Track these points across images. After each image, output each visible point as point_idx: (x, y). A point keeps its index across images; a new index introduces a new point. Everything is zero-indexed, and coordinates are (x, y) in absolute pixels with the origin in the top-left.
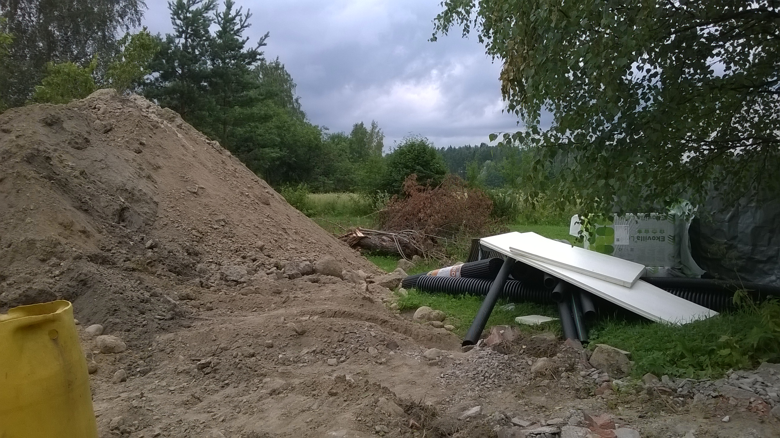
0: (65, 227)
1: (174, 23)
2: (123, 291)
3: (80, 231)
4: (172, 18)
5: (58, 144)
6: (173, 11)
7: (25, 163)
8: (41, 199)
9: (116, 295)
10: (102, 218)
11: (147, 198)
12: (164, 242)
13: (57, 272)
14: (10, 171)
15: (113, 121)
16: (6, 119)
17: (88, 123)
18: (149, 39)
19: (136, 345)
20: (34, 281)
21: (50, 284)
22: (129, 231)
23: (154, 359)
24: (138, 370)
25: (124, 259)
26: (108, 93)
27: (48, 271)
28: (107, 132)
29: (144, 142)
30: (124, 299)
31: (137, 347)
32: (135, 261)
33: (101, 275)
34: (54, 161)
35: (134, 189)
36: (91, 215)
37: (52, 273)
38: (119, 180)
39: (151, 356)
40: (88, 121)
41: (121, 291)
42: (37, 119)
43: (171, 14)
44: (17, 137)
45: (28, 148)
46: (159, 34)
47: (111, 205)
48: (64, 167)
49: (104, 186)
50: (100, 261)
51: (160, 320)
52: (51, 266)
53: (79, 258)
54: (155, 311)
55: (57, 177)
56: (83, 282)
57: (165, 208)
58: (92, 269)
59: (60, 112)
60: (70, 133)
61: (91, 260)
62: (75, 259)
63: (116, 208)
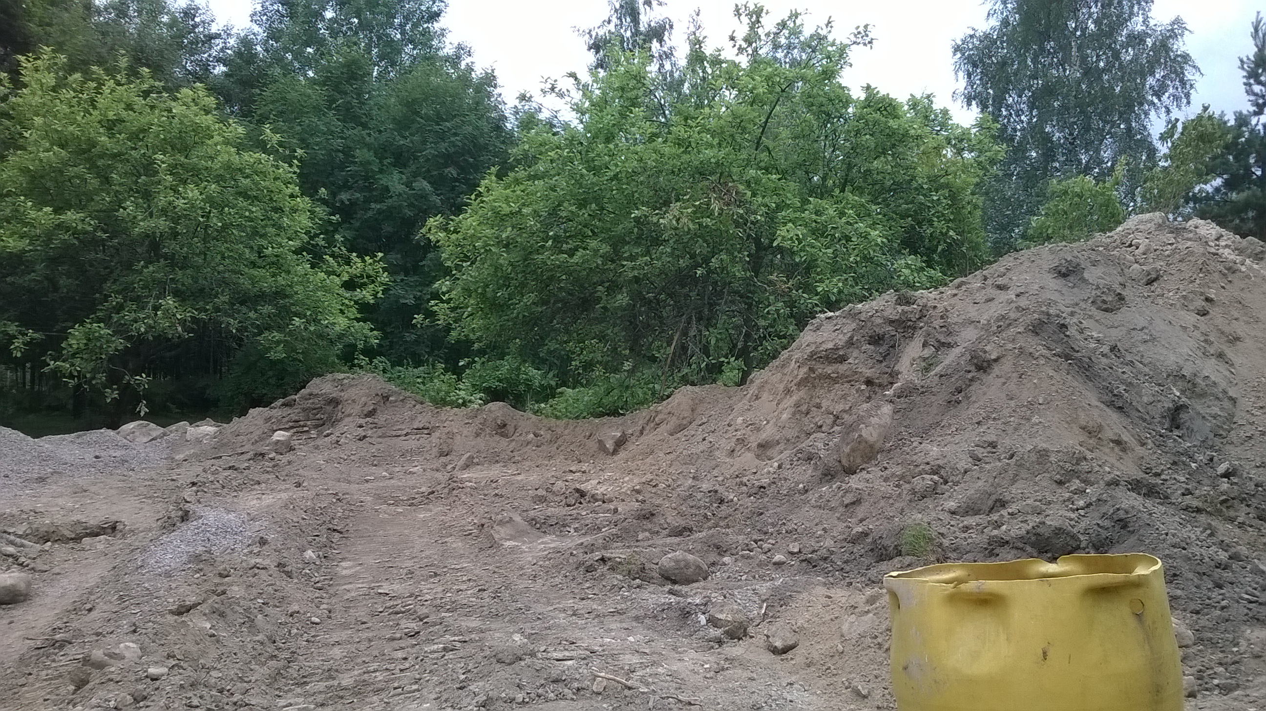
0: (1090, 433)
1: (1250, 92)
2: (1187, 544)
3: (1113, 441)
4: (1245, 84)
5: (1077, 304)
6: (1248, 72)
7: (1030, 333)
8: (1054, 388)
9: (1176, 550)
10: (1145, 420)
11: (1217, 391)
12: (1248, 467)
13: (1081, 503)
14: (1010, 346)
15: (1159, 264)
16: (1002, 269)
17: (1122, 270)
18: (1213, 125)
19: (1211, 638)
20: (1046, 513)
21: (1071, 520)
22: (1189, 445)
23: (1243, 668)
24: (1216, 682)
25: (1183, 491)
26: (1150, 221)
27: (1068, 500)
28: (1150, 282)
29: (1213, 296)
30: (1189, 559)
31: (1213, 644)
32: (1200, 496)
33: (1150, 514)
34: (1072, 331)
35: (1195, 375)
36: (1128, 416)
37: (1073, 503)
38: (1170, 360)
39: (1237, 662)
40: (1121, 266)
41: (1183, 545)
42: (1046, 267)
43: (1244, 77)
44: (1018, 296)
45: (1034, 312)
46: (1223, 114)
47: (1159, 401)
48: (1086, 339)
49: (1147, 370)
50: (1144, 491)
51: (1251, 602)
52: (1071, 492)
53: (1115, 483)
54: (1239, 585)
55: (1076, 355)
56: (1122, 523)
57: (1250, 409)
58: (1136, 503)
59: (1079, 255)
60: (1094, 287)
61: (1133, 490)
62: (1108, 484)
63: (1166, 406)
